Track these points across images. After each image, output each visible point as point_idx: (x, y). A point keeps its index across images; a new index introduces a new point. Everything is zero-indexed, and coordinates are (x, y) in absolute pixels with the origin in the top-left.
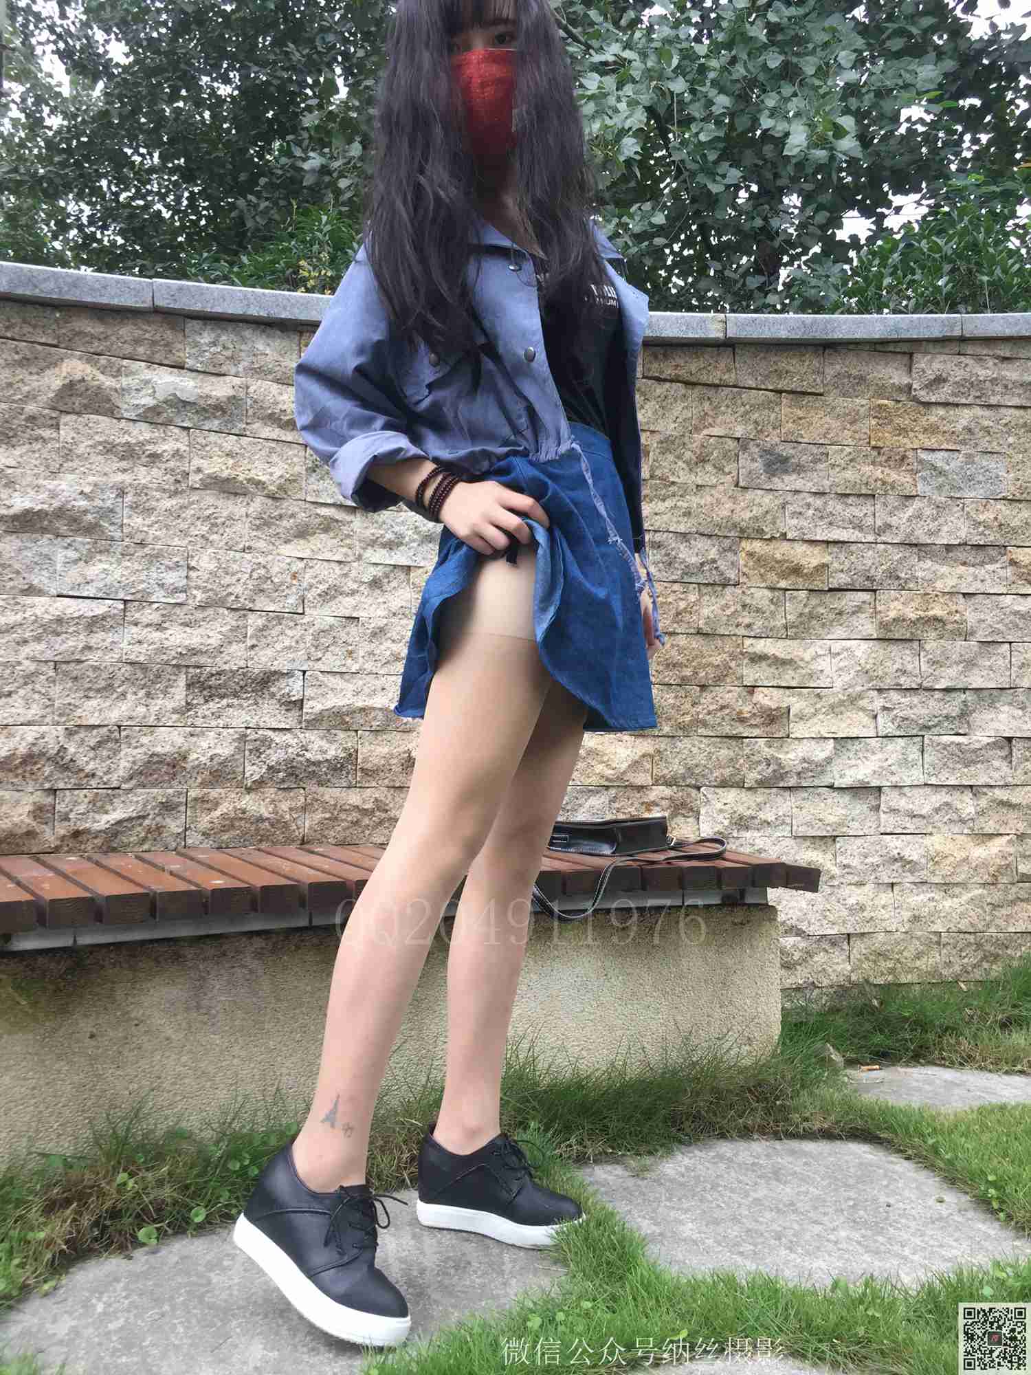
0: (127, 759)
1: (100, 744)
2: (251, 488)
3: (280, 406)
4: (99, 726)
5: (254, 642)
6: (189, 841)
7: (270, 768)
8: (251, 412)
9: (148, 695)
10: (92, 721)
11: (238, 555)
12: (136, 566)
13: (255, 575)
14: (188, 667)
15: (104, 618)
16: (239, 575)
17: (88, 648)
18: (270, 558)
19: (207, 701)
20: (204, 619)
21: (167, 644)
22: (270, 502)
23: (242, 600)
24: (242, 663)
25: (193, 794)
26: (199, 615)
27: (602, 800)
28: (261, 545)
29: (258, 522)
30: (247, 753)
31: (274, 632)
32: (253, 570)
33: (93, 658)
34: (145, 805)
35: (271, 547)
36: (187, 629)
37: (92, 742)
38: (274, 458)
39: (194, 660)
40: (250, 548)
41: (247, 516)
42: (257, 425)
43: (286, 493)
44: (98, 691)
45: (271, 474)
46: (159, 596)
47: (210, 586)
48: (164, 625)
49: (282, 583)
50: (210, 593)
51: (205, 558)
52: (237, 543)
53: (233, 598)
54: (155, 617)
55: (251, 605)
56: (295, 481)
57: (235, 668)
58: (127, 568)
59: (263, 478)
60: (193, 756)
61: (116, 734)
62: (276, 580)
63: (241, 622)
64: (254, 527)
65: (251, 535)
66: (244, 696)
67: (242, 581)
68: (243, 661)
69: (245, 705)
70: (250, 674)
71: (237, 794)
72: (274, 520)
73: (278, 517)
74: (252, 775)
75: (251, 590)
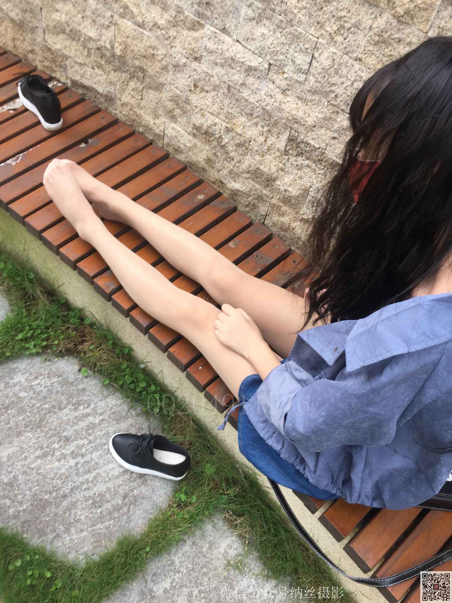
0: (248, 162)
1: (239, 145)
4: (240, 135)
5: (336, 135)
6: (266, 222)
9: (269, 131)
10: (239, 130)
11: (351, 62)
12: (283, 39)
14: (291, 128)
15: (255, 70)
16: (344, 79)
17: (243, 84)
19: (298, 155)
20: (311, 101)
21: (283, 107)
22: (394, 22)
23: (339, 100)
24: (323, 145)
25: (274, 201)
26: (309, 97)
28: (371, 61)
30: (307, 200)
32: (355, 81)
33: (246, 93)
34: (250, 191)
36: (300, 102)
37: (237, 141)
39: (296, 126)
40: (360, 60)
41: (371, 28)
43: (412, 20)
44: (246, 114)
46: (289, 69)
47: (320, 79)
48: (287, 92)
50: (319, 84)
51: (326, 54)
52: (353, 51)
53: (333, 95)
54: (283, 84)
56: (424, 10)
57: (317, 146)
58: (277, 38)
60: (278, 182)
61: (247, 144)
63: (333, 116)
64: (372, 42)
65: (367, 49)
66: (319, 166)
67: (345, 85)
68: (324, 144)
69: (318, 172)
70: (325, 155)
71: (294, 217)
72: (392, 41)
73: (397, 40)
74: (304, 214)
75: (348, 96)
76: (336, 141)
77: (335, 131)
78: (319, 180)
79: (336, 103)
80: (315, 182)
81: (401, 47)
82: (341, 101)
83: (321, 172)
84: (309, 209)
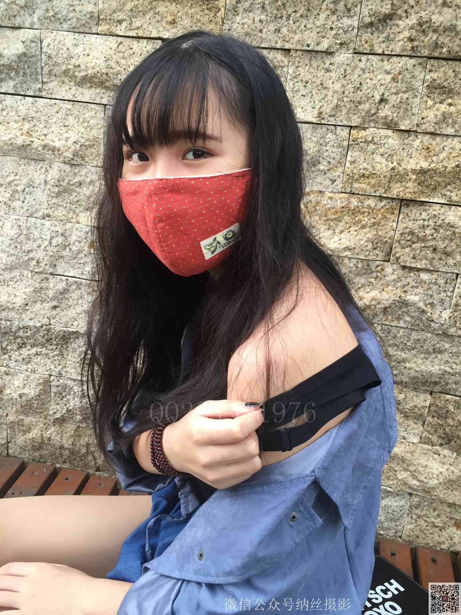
2: (48, 155)
3: (73, 61)
5: (55, 303)
6: (11, 451)
7: (68, 411)
8: (46, 70)
11: (38, 222)
13: (54, 242)
16: (40, 242)
18: (69, 225)
19: (19, 347)
20: (11, 279)
22: (67, 168)
23: (42, 265)
24: (45, 321)
25: (11, 418)
26: (7, 276)
27: (402, 503)
28: (60, 213)
29: (56, 190)
30: (53, 395)
31: (75, 295)
32: (52, 238)
35: (71, 215)
38: (71, 120)
39: (4, 314)
40: (48, 216)
41: (46, 182)
42: (53, 85)
43: (84, 160)
45: (67, 139)
47: (12, 252)
49: (80, 252)
50: (13, 258)
52: (37, 211)
53: (34, 262)
55: (51, 270)
56: (90, 146)
57: (39, 325)
59: (57, 144)
60: (7, 391)
62: (74, 248)
63: (44, 285)
64: (53, 195)
65: (50, 203)
66: (50, 347)
67: (42, 247)
68: (46, 319)
69: (51, 355)
70: (53, 331)
71: (45, 424)
72: (74, 187)
73: (77, 184)
74: (55, 413)
75: (51, 256)
76: (58, 309)
77: (53, 299)
78: (57, 363)
79: (41, 269)
80: (53, 367)
81: (85, 189)
82: (46, 265)
83: (55, 353)
84: (58, 404)
